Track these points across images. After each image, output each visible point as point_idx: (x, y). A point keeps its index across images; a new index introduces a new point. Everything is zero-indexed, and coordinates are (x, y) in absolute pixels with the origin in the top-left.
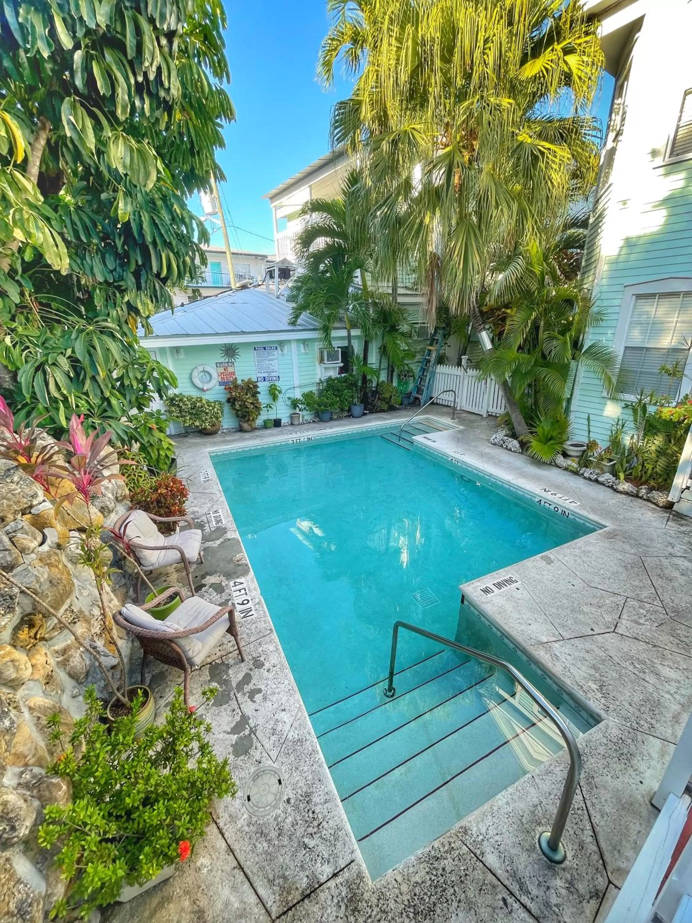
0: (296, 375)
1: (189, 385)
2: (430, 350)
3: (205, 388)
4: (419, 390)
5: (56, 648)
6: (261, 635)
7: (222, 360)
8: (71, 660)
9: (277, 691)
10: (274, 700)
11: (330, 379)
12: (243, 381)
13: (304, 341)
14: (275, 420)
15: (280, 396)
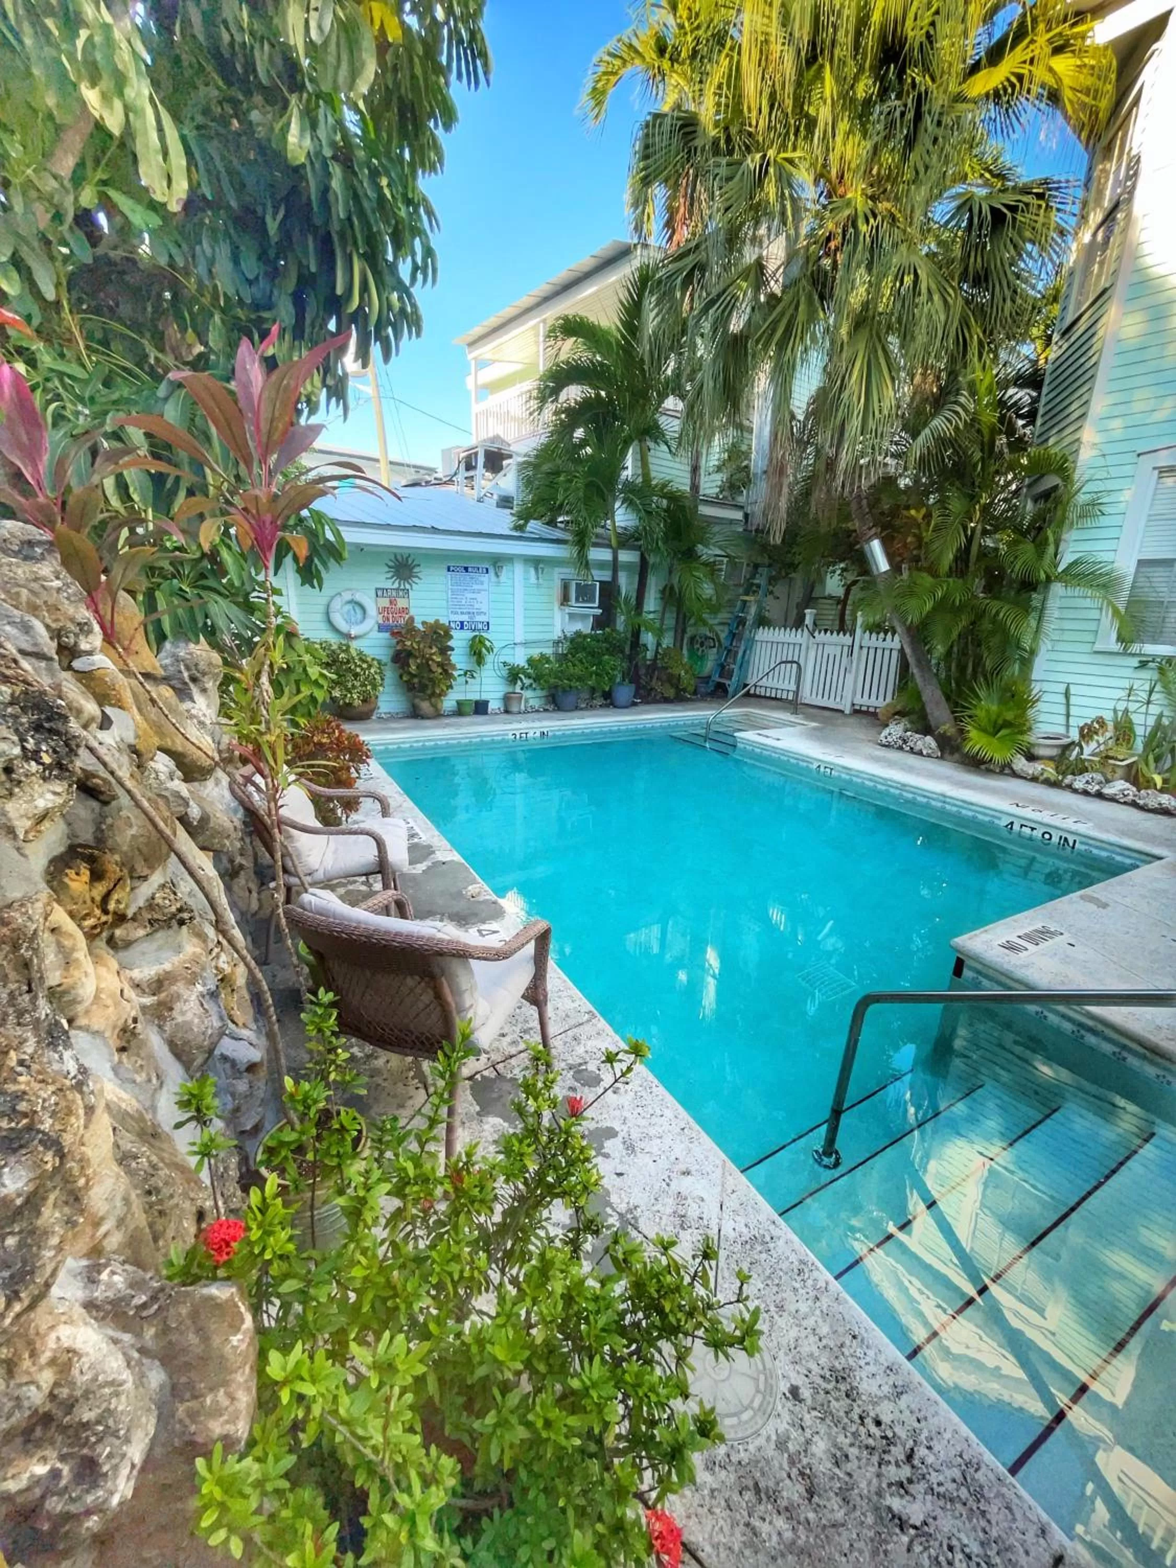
0: (520, 620)
1: (323, 626)
2: (745, 602)
3: (353, 633)
4: (724, 671)
5: (136, 974)
6: (572, 1022)
7: (388, 584)
8: (178, 1006)
9: (652, 1132)
10: (655, 1150)
11: (578, 634)
12: (424, 623)
13: (537, 563)
14: (477, 703)
15: (489, 658)
